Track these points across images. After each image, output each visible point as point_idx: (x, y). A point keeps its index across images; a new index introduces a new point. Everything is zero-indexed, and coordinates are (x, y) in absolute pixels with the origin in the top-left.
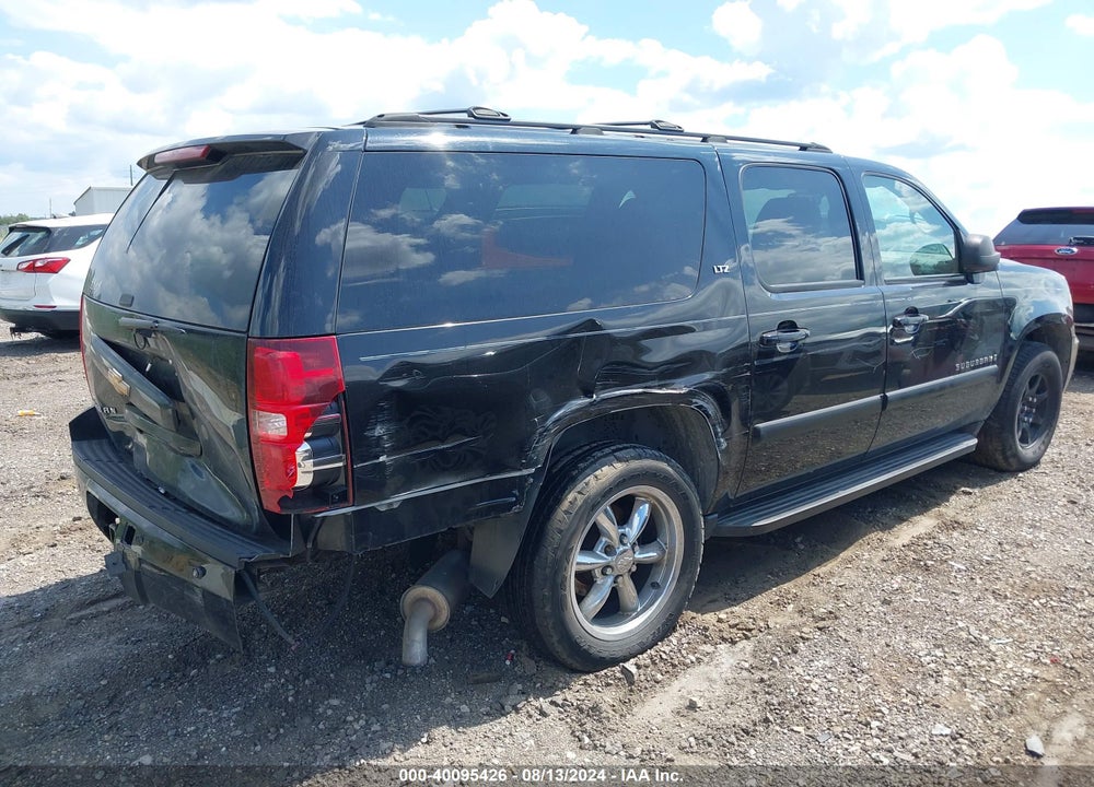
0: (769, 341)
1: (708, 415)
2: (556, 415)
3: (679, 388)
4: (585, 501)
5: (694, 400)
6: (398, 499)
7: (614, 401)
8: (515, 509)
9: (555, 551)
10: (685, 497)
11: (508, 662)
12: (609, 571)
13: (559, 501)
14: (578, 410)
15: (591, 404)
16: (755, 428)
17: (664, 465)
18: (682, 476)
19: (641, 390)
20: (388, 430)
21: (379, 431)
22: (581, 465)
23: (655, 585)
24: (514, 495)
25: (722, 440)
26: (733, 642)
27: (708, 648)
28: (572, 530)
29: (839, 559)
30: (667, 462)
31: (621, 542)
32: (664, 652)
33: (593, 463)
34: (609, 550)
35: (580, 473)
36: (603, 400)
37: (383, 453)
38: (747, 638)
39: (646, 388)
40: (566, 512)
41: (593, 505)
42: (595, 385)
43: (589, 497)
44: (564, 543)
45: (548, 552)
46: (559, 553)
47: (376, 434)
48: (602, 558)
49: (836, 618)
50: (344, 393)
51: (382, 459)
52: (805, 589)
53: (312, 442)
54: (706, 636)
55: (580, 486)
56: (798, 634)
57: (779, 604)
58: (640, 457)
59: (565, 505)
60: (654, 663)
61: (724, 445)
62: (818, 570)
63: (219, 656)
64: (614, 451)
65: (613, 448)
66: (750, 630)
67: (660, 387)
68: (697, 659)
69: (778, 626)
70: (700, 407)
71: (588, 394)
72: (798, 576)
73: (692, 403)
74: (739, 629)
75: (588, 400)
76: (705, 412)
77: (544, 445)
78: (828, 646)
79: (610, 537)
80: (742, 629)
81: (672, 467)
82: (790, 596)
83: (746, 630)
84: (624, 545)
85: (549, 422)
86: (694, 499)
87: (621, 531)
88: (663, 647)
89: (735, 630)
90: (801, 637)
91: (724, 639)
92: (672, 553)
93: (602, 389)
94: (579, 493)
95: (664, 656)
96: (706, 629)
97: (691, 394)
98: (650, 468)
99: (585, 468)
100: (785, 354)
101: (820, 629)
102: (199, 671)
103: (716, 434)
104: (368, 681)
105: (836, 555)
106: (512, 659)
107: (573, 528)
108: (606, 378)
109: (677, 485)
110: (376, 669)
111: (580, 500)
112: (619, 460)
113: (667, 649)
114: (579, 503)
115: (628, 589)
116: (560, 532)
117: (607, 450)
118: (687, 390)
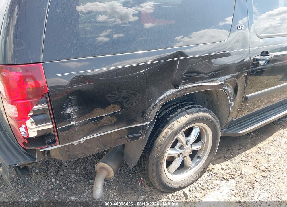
0: (257, 60)
1: (228, 93)
2: (160, 98)
3: (218, 82)
4: (172, 132)
5: (223, 87)
6: (82, 140)
7: (188, 89)
8: (140, 138)
9: (158, 153)
10: (215, 126)
11: (140, 184)
12: (181, 155)
13: (160, 132)
14: (171, 95)
15: (178, 92)
16: (246, 97)
17: (207, 115)
18: (214, 118)
19: (200, 84)
20: (75, 110)
21: (69, 111)
22: (172, 116)
23: (199, 157)
24: (140, 133)
25: (232, 103)
26: (228, 180)
27: (218, 182)
28: (166, 145)
29: (267, 141)
30: (209, 112)
31: (187, 144)
32: (201, 184)
33: (177, 115)
34: (181, 147)
35: (171, 119)
36: (183, 89)
37: (72, 121)
38: (233, 178)
39: (203, 83)
40: (164, 137)
41: (176, 133)
42: (180, 83)
43: (174, 131)
44: (162, 150)
45: (155, 153)
46: (160, 154)
47: (68, 112)
48: (178, 151)
49: (269, 171)
50: (48, 93)
51: (72, 124)
52: (255, 155)
53: (34, 117)
54: (217, 177)
55: (170, 125)
56: (254, 179)
57: (245, 162)
58: (197, 112)
59: (163, 134)
60: (196, 189)
61: (233, 104)
62: (259, 145)
63: (37, 171)
64: (187, 109)
65: (186, 107)
66: (234, 175)
67: (209, 82)
68: (213, 187)
69: (246, 174)
70: (226, 90)
71: (176, 87)
72: (252, 147)
73: (222, 88)
74: (230, 174)
75: (176, 90)
76: (228, 92)
77: (154, 111)
78: (266, 186)
79: (182, 143)
80: (231, 175)
81: (211, 115)
82: (249, 158)
83: (233, 175)
84: (187, 145)
85: (157, 101)
86: (218, 126)
87: (187, 139)
88: (200, 181)
89: (228, 175)
90: (256, 180)
91: (224, 178)
92: (207, 146)
93: (183, 85)
94: (170, 129)
95: (200, 186)
96: (217, 174)
97: (223, 84)
98: (202, 116)
99: (173, 117)
100: (262, 65)
101: (263, 176)
102: (28, 178)
103: (230, 100)
104: (87, 188)
105: (266, 139)
106: (141, 183)
107: (167, 143)
108: (185, 79)
109: (212, 122)
110: (90, 183)
111: (170, 132)
112: (188, 114)
113: (202, 183)
114: (170, 133)
115: (188, 160)
116: (161, 145)
117: (183, 109)
118: (221, 82)
